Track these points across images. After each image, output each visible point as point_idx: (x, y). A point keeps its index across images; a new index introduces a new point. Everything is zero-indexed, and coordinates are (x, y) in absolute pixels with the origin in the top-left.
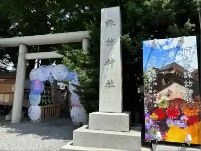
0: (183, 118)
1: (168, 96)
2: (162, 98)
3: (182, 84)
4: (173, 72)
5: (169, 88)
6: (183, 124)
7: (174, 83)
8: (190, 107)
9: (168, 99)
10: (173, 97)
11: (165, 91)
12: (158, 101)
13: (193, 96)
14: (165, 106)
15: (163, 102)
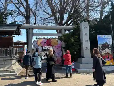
0: (109, 58)
1: (105, 52)
2: (104, 52)
3: (109, 48)
4: (106, 45)
5: (105, 50)
6: (109, 60)
7: (107, 49)
8: (111, 55)
9: (105, 53)
10: (107, 52)
11: (104, 51)
12: (103, 54)
13: (111, 52)
14: (105, 55)
15: (104, 54)
